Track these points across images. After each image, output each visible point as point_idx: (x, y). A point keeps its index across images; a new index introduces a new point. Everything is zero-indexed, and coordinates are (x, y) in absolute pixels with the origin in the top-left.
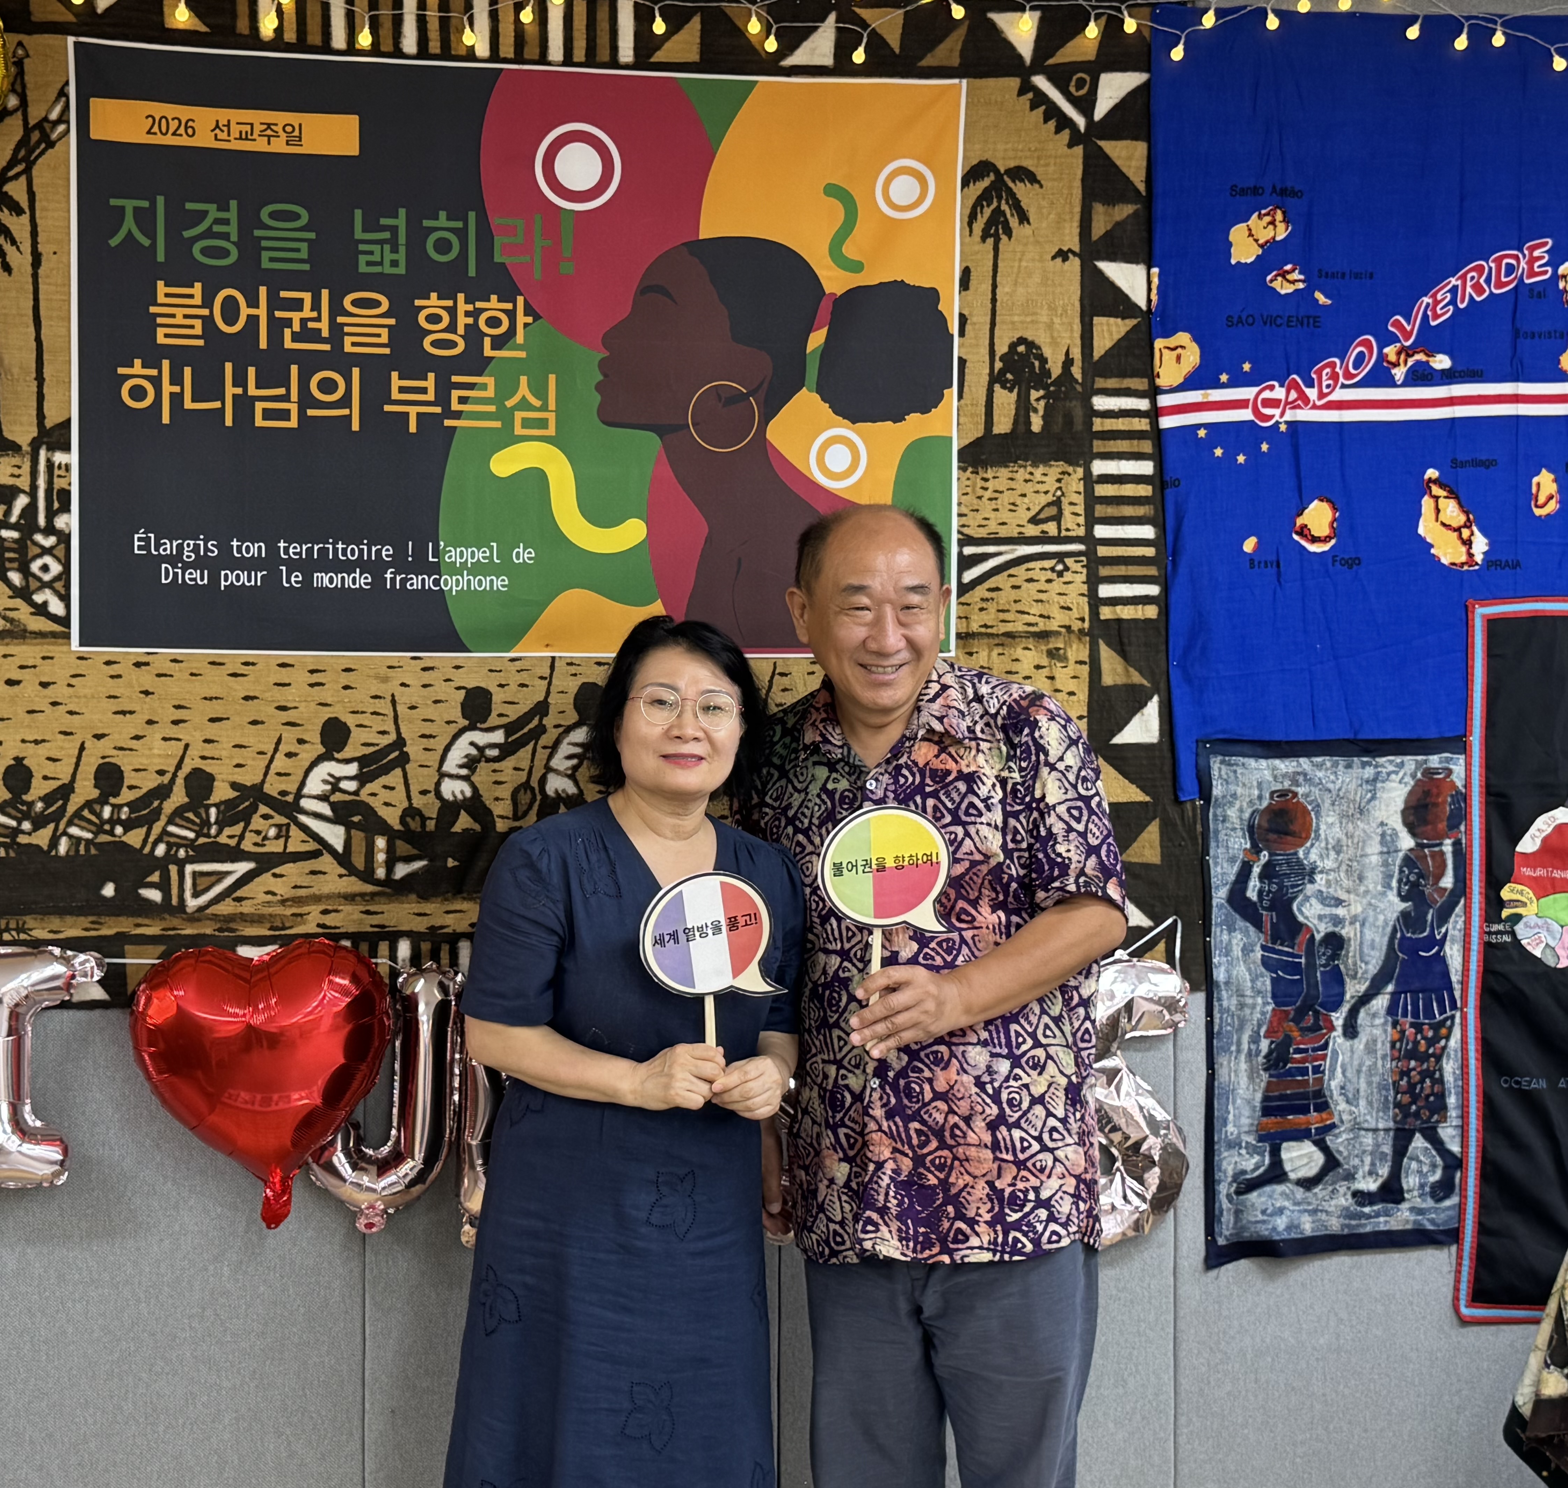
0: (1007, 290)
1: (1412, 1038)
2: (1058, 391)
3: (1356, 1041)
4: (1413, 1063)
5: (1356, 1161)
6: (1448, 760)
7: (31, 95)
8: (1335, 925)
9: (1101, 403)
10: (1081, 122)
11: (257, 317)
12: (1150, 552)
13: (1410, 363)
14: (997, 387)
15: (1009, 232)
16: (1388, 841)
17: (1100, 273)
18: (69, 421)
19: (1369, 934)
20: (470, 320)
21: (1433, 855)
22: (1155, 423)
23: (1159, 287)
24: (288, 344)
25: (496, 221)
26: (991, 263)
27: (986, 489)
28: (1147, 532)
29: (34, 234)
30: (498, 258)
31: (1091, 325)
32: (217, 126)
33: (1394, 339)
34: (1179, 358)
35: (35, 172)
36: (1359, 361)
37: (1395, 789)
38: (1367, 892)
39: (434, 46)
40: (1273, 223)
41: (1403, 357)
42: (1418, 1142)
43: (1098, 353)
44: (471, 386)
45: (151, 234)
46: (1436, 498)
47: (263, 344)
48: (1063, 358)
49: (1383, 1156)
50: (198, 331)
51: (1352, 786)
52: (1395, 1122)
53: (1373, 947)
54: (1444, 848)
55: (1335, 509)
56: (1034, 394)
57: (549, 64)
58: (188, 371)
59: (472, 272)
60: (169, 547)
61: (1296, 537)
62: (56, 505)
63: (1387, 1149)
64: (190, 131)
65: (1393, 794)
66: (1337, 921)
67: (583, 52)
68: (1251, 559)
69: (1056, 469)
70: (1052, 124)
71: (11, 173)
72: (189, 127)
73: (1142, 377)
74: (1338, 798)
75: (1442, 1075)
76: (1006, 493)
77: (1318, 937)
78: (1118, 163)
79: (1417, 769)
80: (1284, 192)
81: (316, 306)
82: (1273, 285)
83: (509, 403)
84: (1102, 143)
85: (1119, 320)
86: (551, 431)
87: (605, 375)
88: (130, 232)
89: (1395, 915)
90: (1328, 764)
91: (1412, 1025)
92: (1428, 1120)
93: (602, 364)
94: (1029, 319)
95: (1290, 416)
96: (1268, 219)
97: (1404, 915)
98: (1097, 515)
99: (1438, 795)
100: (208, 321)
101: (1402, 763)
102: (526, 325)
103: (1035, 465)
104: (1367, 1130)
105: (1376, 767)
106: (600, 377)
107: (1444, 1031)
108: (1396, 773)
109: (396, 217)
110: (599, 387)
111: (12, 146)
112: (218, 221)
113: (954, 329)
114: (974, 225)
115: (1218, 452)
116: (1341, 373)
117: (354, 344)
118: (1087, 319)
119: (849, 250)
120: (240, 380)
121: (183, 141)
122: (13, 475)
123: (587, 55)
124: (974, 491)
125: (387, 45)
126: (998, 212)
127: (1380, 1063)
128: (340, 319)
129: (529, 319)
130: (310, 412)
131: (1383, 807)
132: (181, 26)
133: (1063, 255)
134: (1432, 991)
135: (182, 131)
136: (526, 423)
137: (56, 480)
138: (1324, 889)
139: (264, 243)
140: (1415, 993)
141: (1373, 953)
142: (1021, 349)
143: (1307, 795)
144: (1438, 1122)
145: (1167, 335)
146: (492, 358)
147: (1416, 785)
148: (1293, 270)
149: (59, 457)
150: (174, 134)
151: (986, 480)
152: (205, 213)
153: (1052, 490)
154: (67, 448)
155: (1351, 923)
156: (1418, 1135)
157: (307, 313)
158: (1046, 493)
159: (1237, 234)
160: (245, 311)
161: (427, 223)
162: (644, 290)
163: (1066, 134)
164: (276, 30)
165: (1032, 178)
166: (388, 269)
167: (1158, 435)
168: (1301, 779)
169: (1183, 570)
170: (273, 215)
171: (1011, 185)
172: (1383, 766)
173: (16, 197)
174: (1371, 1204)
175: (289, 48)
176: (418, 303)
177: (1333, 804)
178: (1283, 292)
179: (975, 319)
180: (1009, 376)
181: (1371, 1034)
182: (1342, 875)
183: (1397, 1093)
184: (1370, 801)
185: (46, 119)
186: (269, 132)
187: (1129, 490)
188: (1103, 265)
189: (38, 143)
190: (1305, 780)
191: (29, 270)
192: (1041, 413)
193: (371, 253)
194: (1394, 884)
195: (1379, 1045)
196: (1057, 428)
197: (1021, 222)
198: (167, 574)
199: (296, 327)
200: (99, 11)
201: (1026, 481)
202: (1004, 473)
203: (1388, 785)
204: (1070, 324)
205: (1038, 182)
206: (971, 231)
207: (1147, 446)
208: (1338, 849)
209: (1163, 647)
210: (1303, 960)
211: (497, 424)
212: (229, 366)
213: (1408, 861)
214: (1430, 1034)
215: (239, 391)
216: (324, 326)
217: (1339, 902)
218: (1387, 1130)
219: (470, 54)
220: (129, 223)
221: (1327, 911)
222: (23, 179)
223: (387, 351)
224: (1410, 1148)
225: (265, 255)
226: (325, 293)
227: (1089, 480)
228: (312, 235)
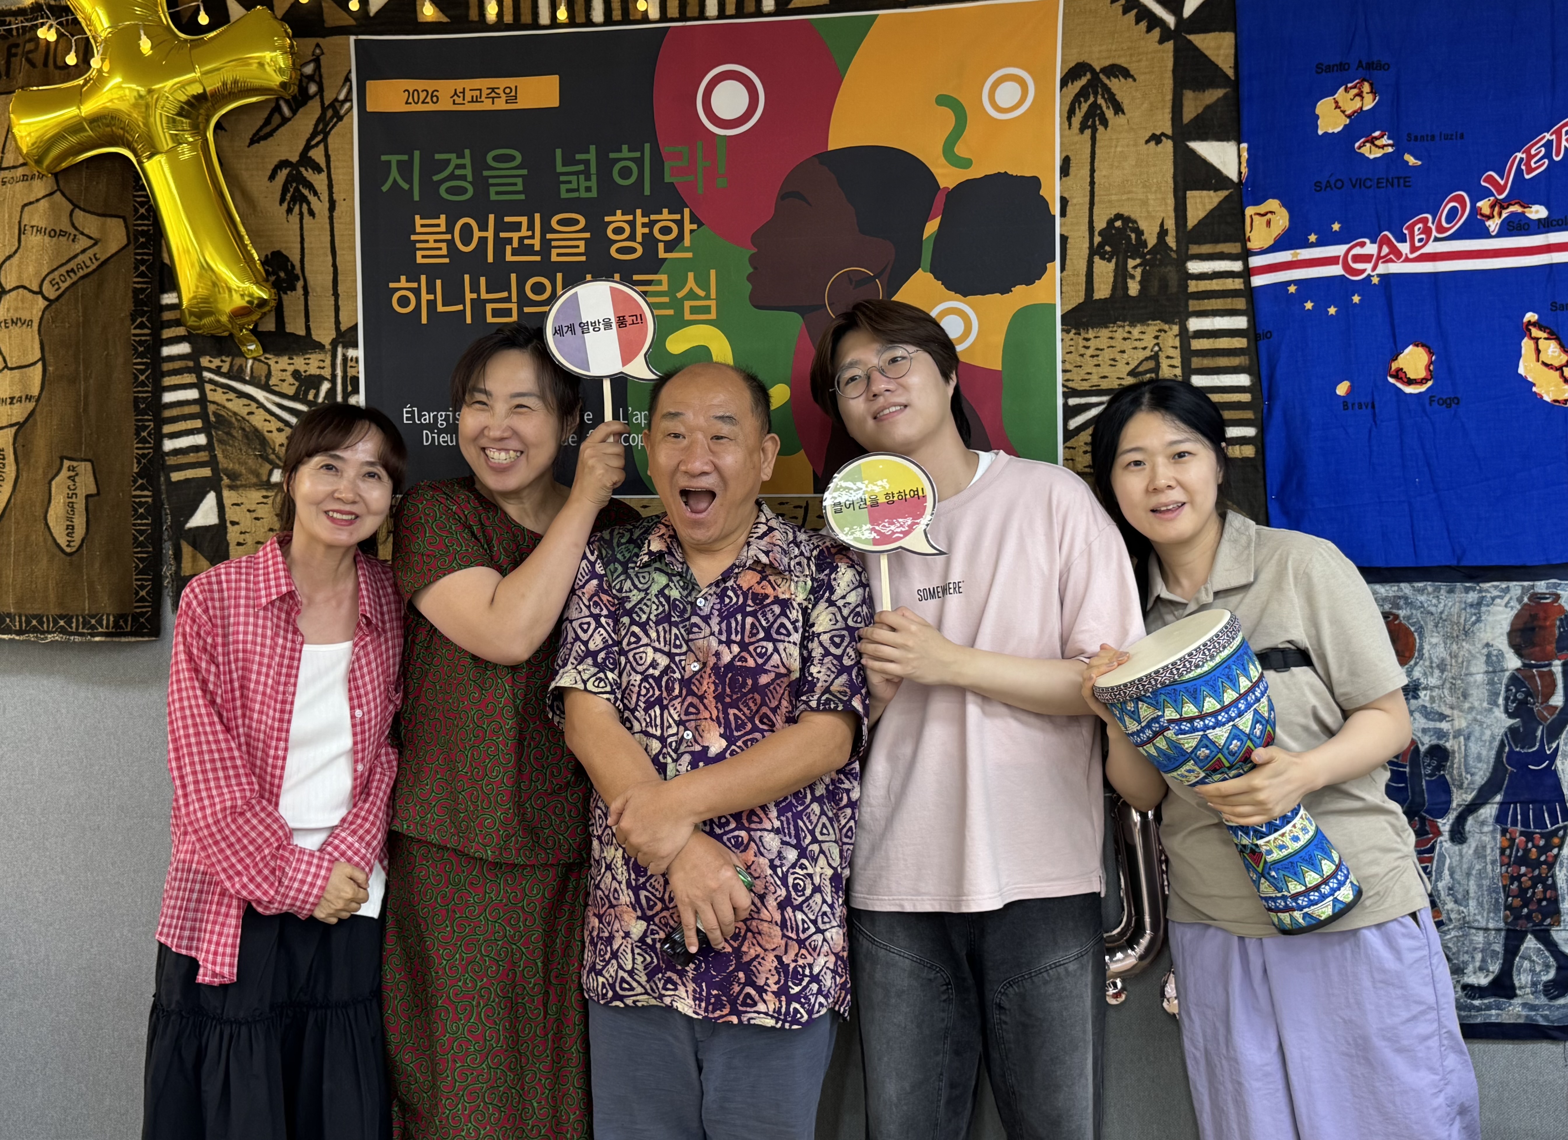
0: (1104, 173)
1: (1522, 846)
2: (1154, 259)
3: (1465, 846)
4: (1523, 869)
5: (1466, 957)
6: (1556, 586)
7: (326, 83)
8: (1439, 738)
9: (1195, 267)
10: (1170, 20)
11: (486, 238)
12: (1246, 397)
13: (1504, 215)
14: (1097, 259)
15: (1105, 123)
16: (1493, 661)
17: (1193, 152)
18: (356, 325)
19: (1474, 748)
20: (646, 230)
21: (1542, 675)
22: (1248, 282)
23: (1248, 161)
24: (509, 258)
25: (666, 150)
26: (1088, 151)
27: (1087, 348)
28: (1244, 380)
29: (330, 186)
30: (668, 179)
31: (1184, 198)
32: (456, 93)
33: (1487, 193)
34: (1269, 223)
35: (330, 140)
36: (1452, 215)
37: (1501, 613)
38: (1471, 709)
39: (617, 15)
40: (1360, 95)
41: (1497, 209)
42: (1530, 943)
43: (1191, 222)
44: (649, 283)
45: (409, 180)
46: (1536, 340)
47: (490, 259)
48: (1157, 229)
49: (1494, 954)
50: (444, 252)
51: (1455, 610)
52: (1506, 923)
53: (1479, 758)
54: (1554, 669)
55: (1430, 352)
56: (1131, 263)
57: (707, 19)
58: (439, 283)
59: (647, 192)
60: (428, 418)
61: (1391, 380)
62: (350, 389)
63: (1498, 947)
64: (435, 99)
65: (1499, 617)
66: (1441, 734)
67: (734, 6)
68: (1345, 401)
69: (1153, 328)
70: (1143, 25)
71: (313, 143)
72: (434, 96)
73: (1235, 241)
74: (1440, 621)
75: (1554, 883)
76: (1106, 351)
77: (1422, 749)
78: (1207, 53)
79: (1523, 593)
80: (1370, 66)
81: (531, 227)
82: (1362, 150)
83: (680, 295)
84: (1191, 37)
85: (1212, 192)
86: (713, 316)
87: (755, 268)
88: (395, 181)
89: (1503, 730)
90: (1430, 589)
91: (1522, 834)
92: (1541, 923)
93: (752, 260)
94: (1124, 197)
95: (1382, 269)
96: (1355, 91)
97: (1512, 730)
98: (1193, 366)
99: (1545, 619)
100: (451, 243)
101: (1508, 588)
102: (692, 231)
103: (1132, 325)
104: (1478, 929)
105: (1480, 591)
106: (751, 270)
107: (1556, 841)
108: (1501, 597)
109: (588, 152)
110: (750, 278)
111: (314, 122)
112: (458, 167)
113: (1056, 210)
114: (1074, 120)
115: (1309, 305)
116: (1433, 228)
117: (559, 255)
118: (1180, 194)
119: (961, 150)
120: (475, 288)
121: (430, 107)
122: (319, 368)
123: (737, 9)
124: (1077, 349)
125: (581, 18)
126: (1095, 106)
127: (1489, 867)
128: (549, 236)
129: (695, 227)
130: (527, 310)
131: (1489, 629)
132: (429, 20)
133: (1156, 139)
134: (1543, 802)
135: (428, 100)
136: (694, 310)
137: (349, 369)
138: (1428, 705)
139: (491, 181)
140: (1525, 804)
141: (1479, 765)
142: (1118, 224)
143: (1409, 618)
144: (1550, 925)
145: (1257, 203)
146: (665, 260)
147: (1522, 609)
148: (1382, 136)
149: (351, 353)
150: (423, 102)
151: (1087, 340)
152: (448, 161)
153: (1150, 346)
154: (356, 346)
155: (1455, 737)
156: (1529, 936)
157: (524, 232)
158: (1144, 348)
159: (1324, 107)
160: (477, 234)
161: (612, 155)
162: (784, 196)
163: (1156, 32)
164: (498, 14)
165: (1125, 73)
166: (584, 194)
167: (1250, 293)
168: (1402, 602)
169: (1277, 413)
170: (496, 159)
171: (1107, 81)
172: (1487, 591)
173: (317, 160)
174: (1481, 997)
175: (508, 27)
176: (607, 219)
177: (1436, 626)
178: (1372, 157)
179: (1075, 201)
180: (1108, 248)
181: (1480, 840)
182: (1446, 692)
183: (1507, 896)
184: (1474, 624)
185: (336, 100)
186: (493, 95)
187: (1224, 343)
188: (1193, 145)
189: (332, 118)
190: (1407, 603)
191: (327, 213)
192: (1138, 278)
193: (570, 182)
194: (1501, 701)
195: (1489, 851)
196: (1154, 290)
197: (1116, 113)
198: (427, 438)
199: (515, 244)
200: (372, 14)
201: (1125, 339)
202: (1104, 333)
203: (1493, 609)
204: (1164, 199)
205: (1132, 77)
206: (1070, 125)
207: (1240, 303)
208: (1442, 667)
209: (1261, 483)
210: (1407, 770)
211: (671, 312)
212: (467, 277)
213: (1515, 680)
214: (1542, 843)
215: (475, 296)
216: (537, 243)
217: (1442, 717)
218: (1498, 930)
219: (645, 18)
220: (394, 173)
221: (1431, 725)
222: (322, 146)
223: (583, 258)
224: (1522, 948)
225: (493, 190)
226: (537, 216)
227: (1185, 336)
228: (524, 172)
